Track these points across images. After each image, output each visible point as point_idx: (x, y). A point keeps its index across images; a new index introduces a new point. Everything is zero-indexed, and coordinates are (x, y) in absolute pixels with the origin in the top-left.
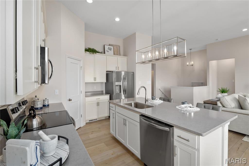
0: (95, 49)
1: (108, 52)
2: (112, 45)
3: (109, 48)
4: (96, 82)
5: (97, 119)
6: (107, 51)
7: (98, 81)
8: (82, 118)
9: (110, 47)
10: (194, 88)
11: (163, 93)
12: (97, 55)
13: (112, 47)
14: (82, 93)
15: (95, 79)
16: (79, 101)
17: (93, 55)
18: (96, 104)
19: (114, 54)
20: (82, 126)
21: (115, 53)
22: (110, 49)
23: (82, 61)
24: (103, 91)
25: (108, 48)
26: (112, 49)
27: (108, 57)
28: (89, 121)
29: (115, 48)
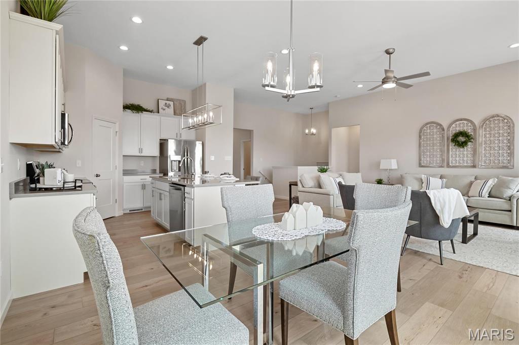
0: (141, 105)
1: (164, 110)
2: (172, 99)
3: (166, 104)
4: (142, 155)
5: (142, 210)
6: (162, 108)
7: (145, 153)
8: (117, 205)
9: (168, 102)
10: (299, 167)
11: (266, 178)
12: (145, 115)
13: (171, 103)
14: (117, 168)
15: (141, 150)
16: (111, 180)
17: (137, 114)
18: (141, 187)
19: (175, 113)
20: (116, 216)
21: (177, 112)
22: (168, 106)
23: (117, 124)
24: (155, 170)
25: (164, 104)
26: (172, 106)
27: (162, 118)
28: (130, 211)
29: (178, 104)
